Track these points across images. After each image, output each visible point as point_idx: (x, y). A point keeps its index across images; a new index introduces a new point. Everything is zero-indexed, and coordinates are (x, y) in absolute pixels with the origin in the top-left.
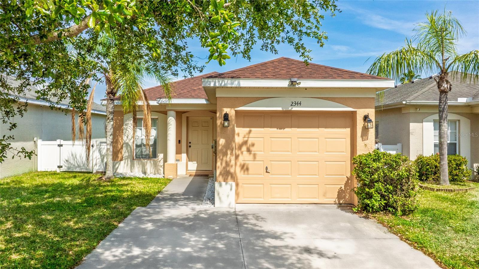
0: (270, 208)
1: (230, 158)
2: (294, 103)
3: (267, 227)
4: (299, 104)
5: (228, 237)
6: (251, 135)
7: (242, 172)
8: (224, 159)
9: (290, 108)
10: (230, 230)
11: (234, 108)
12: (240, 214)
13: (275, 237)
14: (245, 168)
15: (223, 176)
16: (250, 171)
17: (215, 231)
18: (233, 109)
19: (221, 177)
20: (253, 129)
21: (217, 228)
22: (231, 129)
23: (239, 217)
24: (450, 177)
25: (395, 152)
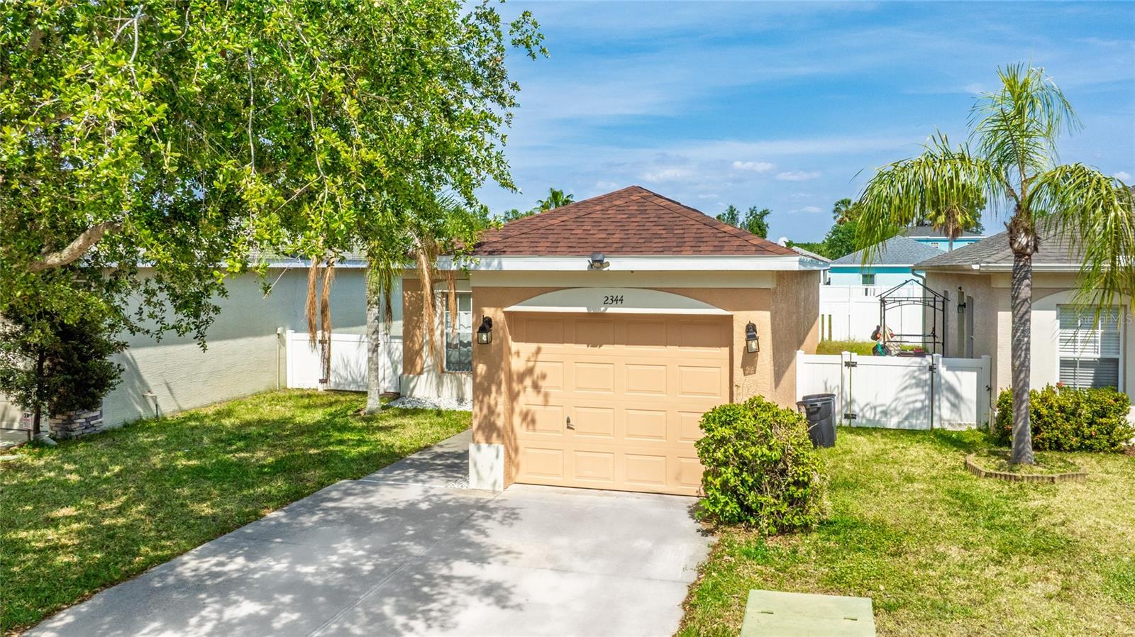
1: (495, 398)
2: (610, 298)
4: (618, 301)
6: (541, 357)
7: (524, 425)
8: (486, 400)
9: (602, 309)
11: (502, 307)
14: (529, 418)
15: (484, 432)
16: (538, 426)
18: (499, 309)
19: (480, 433)
20: (543, 346)
22: (498, 345)
24: (1075, 441)
25: (974, 375)
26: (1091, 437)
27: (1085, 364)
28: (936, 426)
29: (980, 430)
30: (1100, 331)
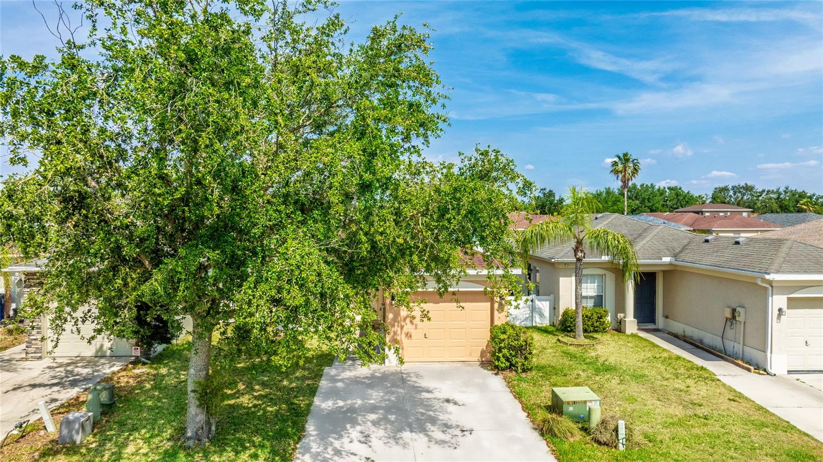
0: (428, 366)
1: (397, 328)
3: (424, 383)
5: (397, 393)
7: (406, 338)
8: (392, 329)
10: (398, 387)
12: (405, 372)
13: (428, 391)
14: (408, 335)
15: (392, 342)
16: (413, 338)
17: (388, 388)
19: (390, 343)
21: (389, 385)
23: (404, 375)
24: (592, 329)
25: (548, 303)
26: (597, 327)
27: (591, 297)
28: (534, 325)
29: (550, 325)
30: (596, 284)
